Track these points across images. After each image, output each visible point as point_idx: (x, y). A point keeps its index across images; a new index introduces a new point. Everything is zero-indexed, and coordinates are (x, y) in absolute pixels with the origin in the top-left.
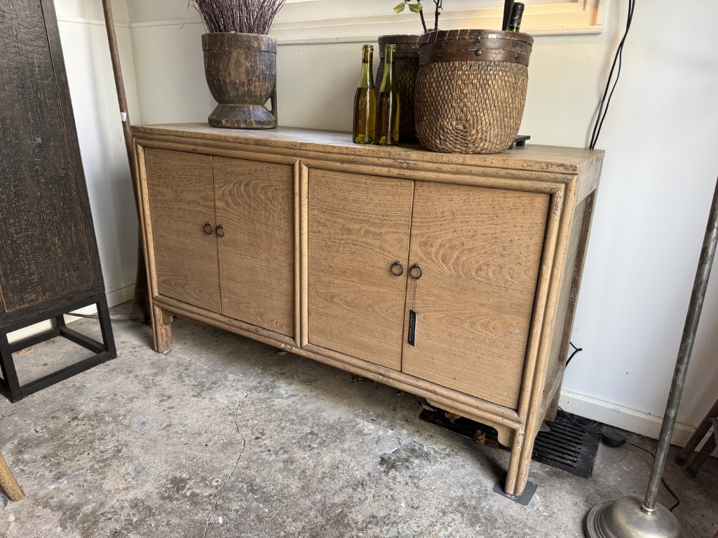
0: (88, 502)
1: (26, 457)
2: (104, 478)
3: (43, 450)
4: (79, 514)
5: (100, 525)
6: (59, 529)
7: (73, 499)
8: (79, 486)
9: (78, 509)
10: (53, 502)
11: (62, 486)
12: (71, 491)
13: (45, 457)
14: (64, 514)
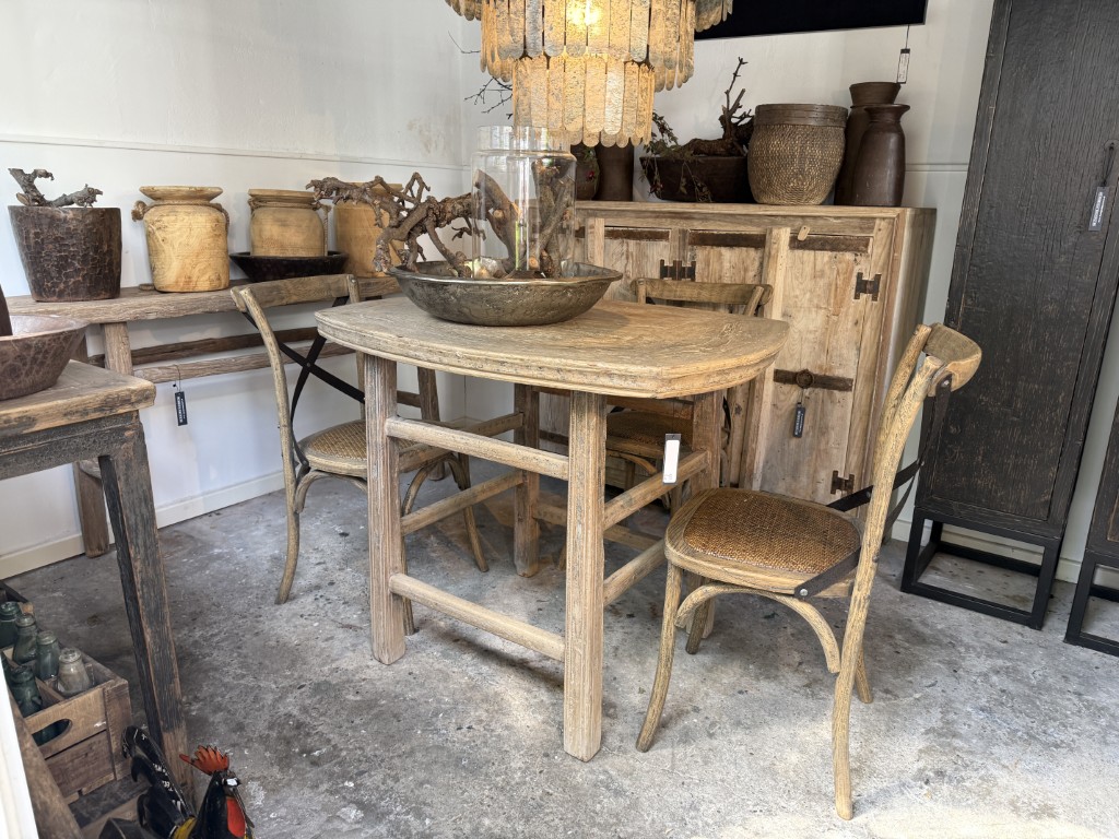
0: (967, 740)
1: (995, 679)
2: (1006, 744)
3: (1011, 687)
4: (947, 738)
5: (944, 758)
6: (923, 730)
7: (964, 730)
8: (984, 728)
9: (954, 736)
10: (951, 716)
11: (974, 716)
12: (973, 723)
13: (1003, 691)
14: (942, 728)
